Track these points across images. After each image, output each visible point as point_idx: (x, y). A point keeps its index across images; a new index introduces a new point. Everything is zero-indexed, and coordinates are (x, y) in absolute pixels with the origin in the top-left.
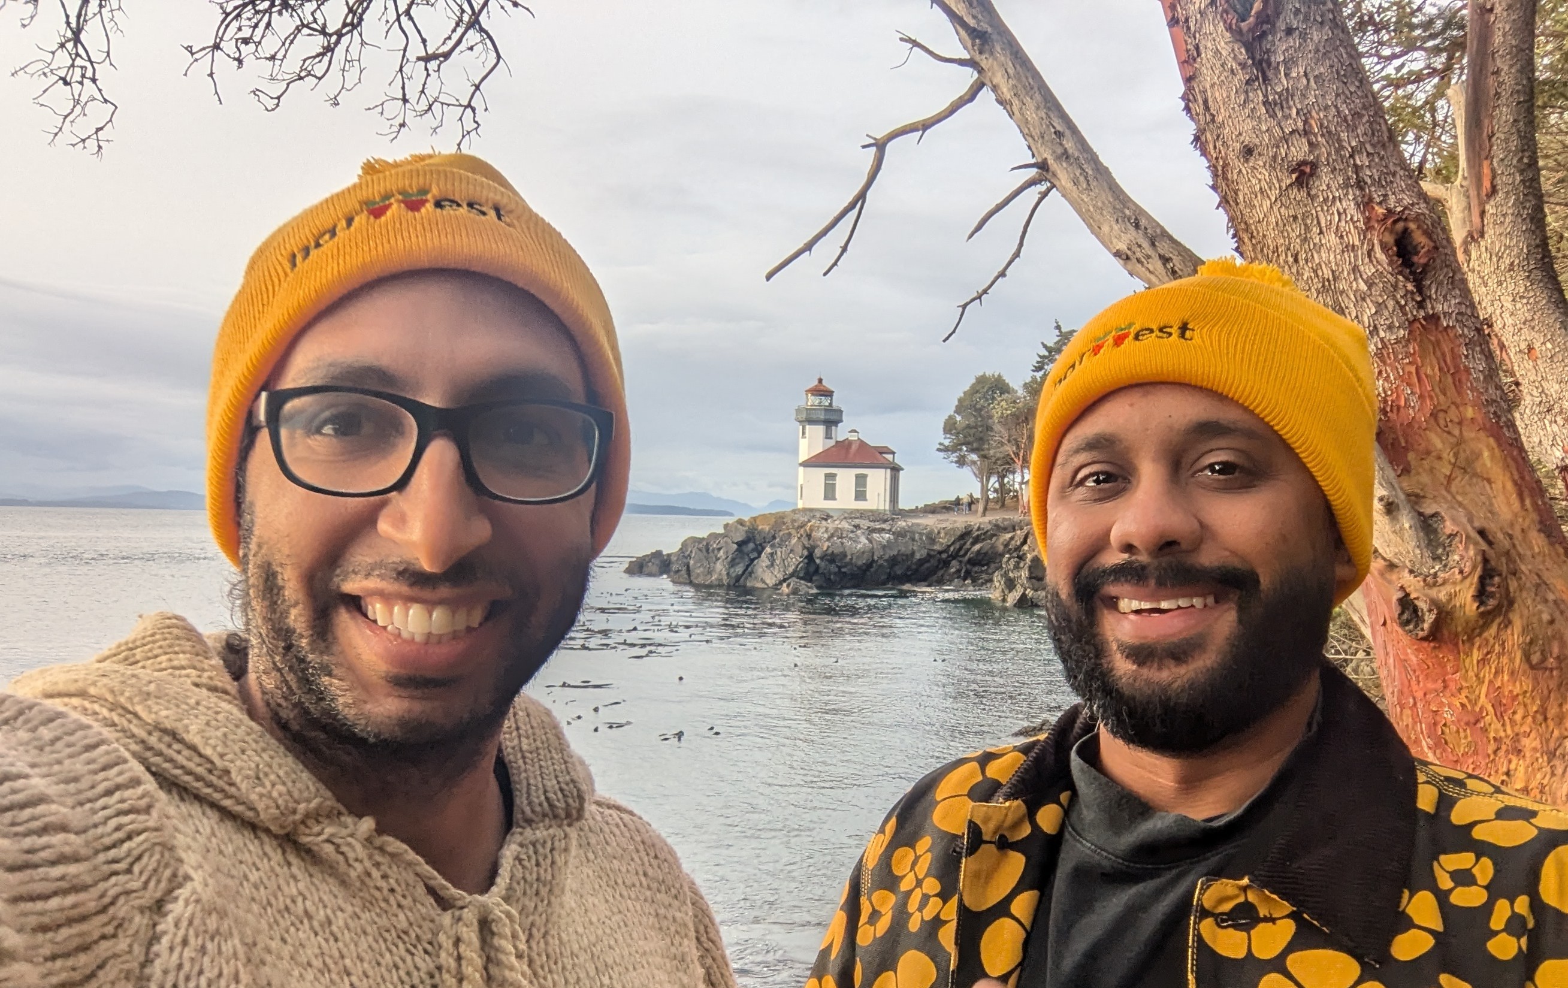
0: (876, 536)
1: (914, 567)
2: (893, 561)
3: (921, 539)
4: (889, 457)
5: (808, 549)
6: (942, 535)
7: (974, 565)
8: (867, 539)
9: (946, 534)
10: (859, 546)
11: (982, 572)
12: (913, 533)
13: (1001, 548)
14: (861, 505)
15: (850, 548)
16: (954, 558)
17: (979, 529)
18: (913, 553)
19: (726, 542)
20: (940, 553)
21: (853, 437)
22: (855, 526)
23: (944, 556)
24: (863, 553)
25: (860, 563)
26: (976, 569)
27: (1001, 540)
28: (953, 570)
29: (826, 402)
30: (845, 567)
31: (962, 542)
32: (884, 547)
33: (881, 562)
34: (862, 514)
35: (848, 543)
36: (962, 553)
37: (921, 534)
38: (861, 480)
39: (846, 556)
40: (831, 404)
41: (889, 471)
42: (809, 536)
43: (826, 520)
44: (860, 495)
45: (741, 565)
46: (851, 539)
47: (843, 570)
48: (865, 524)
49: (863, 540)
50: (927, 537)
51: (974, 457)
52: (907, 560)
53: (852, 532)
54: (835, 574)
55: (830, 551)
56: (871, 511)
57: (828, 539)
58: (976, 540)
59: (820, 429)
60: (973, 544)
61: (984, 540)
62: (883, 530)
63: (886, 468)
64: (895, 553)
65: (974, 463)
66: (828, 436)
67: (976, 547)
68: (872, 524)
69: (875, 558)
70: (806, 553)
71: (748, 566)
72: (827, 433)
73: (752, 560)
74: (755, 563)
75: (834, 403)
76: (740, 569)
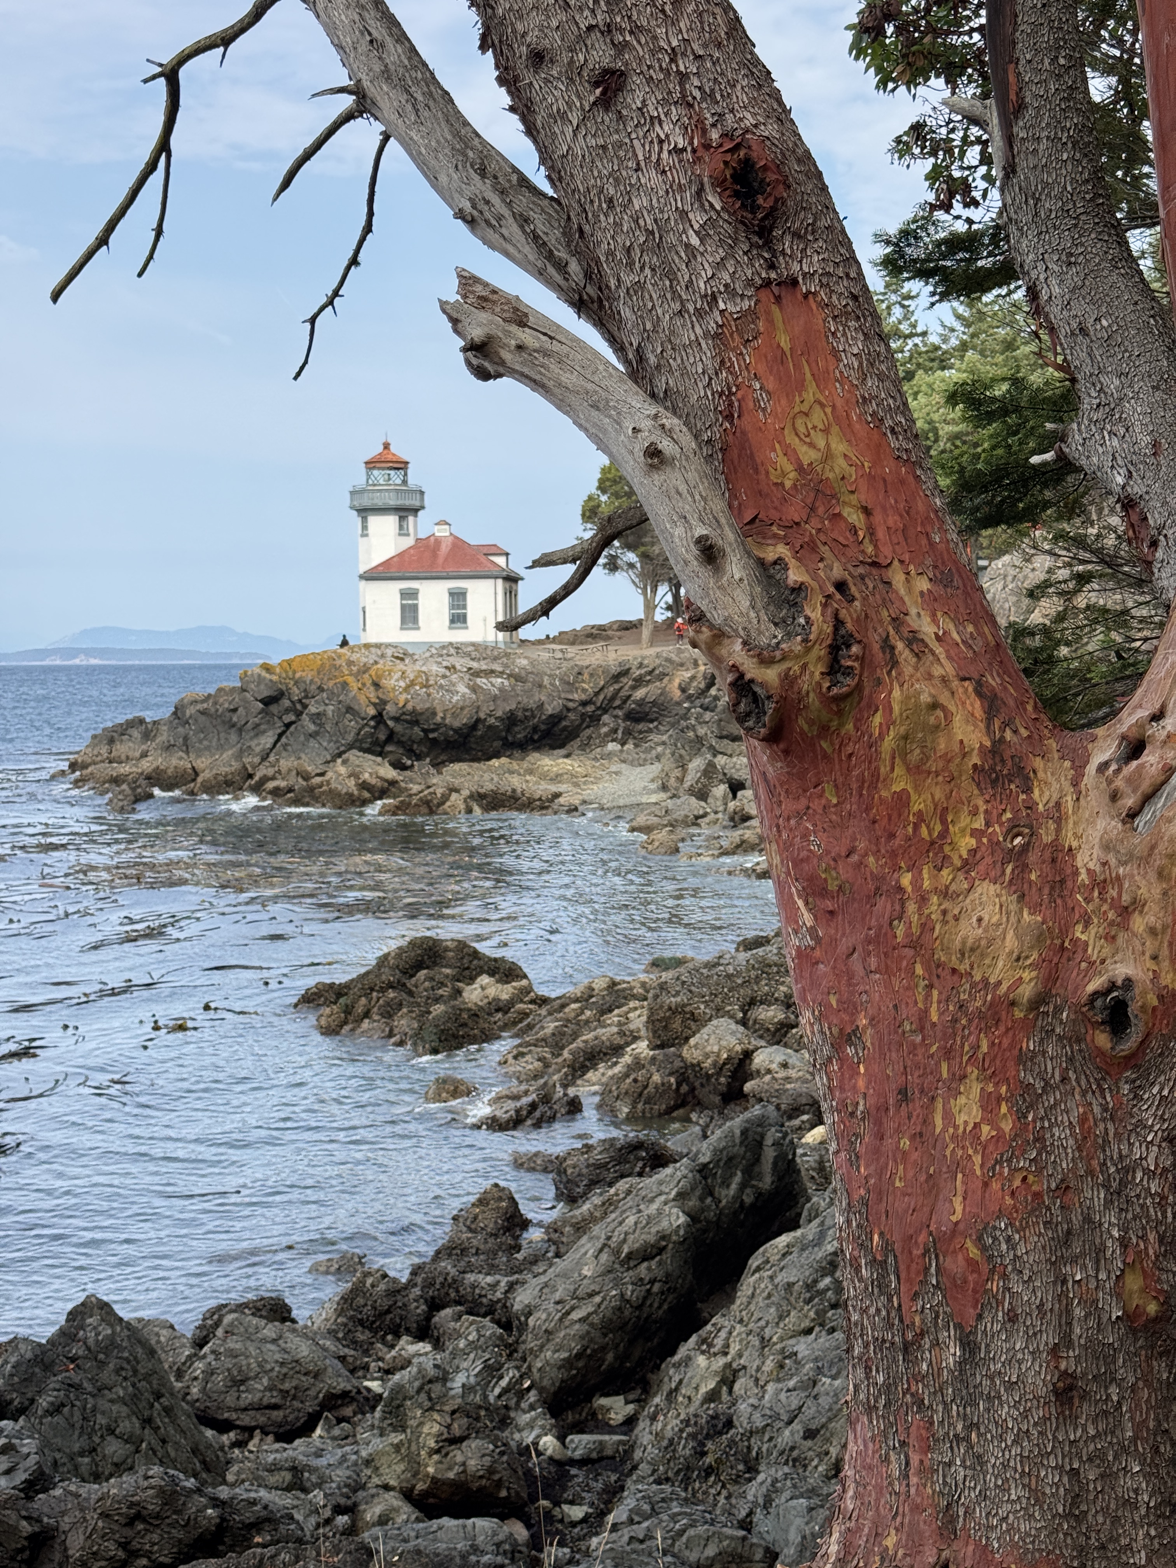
0: (481, 681)
1: (543, 727)
2: (511, 720)
3: (552, 684)
4: (501, 561)
5: (375, 705)
6: (586, 676)
7: (638, 720)
8: (468, 686)
9: (591, 675)
10: (455, 698)
11: (650, 731)
12: (540, 674)
13: (677, 694)
14: (459, 636)
15: (442, 702)
16: (605, 711)
17: (641, 665)
18: (541, 706)
19: (245, 700)
20: (584, 704)
21: (442, 532)
22: (448, 668)
23: (590, 708)
24: (462, 709)
25: (457, 724)
26: (641, 726)
28: (605, 730)
29: (396, 477)
30: (433, 731)
31: (617, 686)
32: (495, 698)
33: (492, 721)
34: (458, 648)
35: (437, 695)
36: (617, 703)
37: (552, 677)
38: (458, 598)
39: (434, 714)
40: (405, 482)
41: (500, 582)
42: (377, 685)
43: (402, 659)
44: (458, 619)
45: (270, 733)
46: (441, 687)
47: (431, 736)
48: (460, 663)
49: (462, 689)
50: (561, 680)
51: (631, 557)
52: (534, 717)
53: (444, 677)
54: (420, 742)
55: (409, 707)
56: (473, 644)
57: (406, 689)
58: (639, 682)
59: (390, 522)
60: (634, 688)
61: (650, 682)
62: (492, 671)
63: (496, 578)
64: (514, 706)
65: (631, 566)
66: (402, 531)
67: (639, 694)
68: (475, 665)
69: (482, 716)
70: (372, 711)
71: (280, 736)
72: (401, 527)
73: (288, 726)
74: (292, 728)
75: (411, 481)
76: (267, 740)
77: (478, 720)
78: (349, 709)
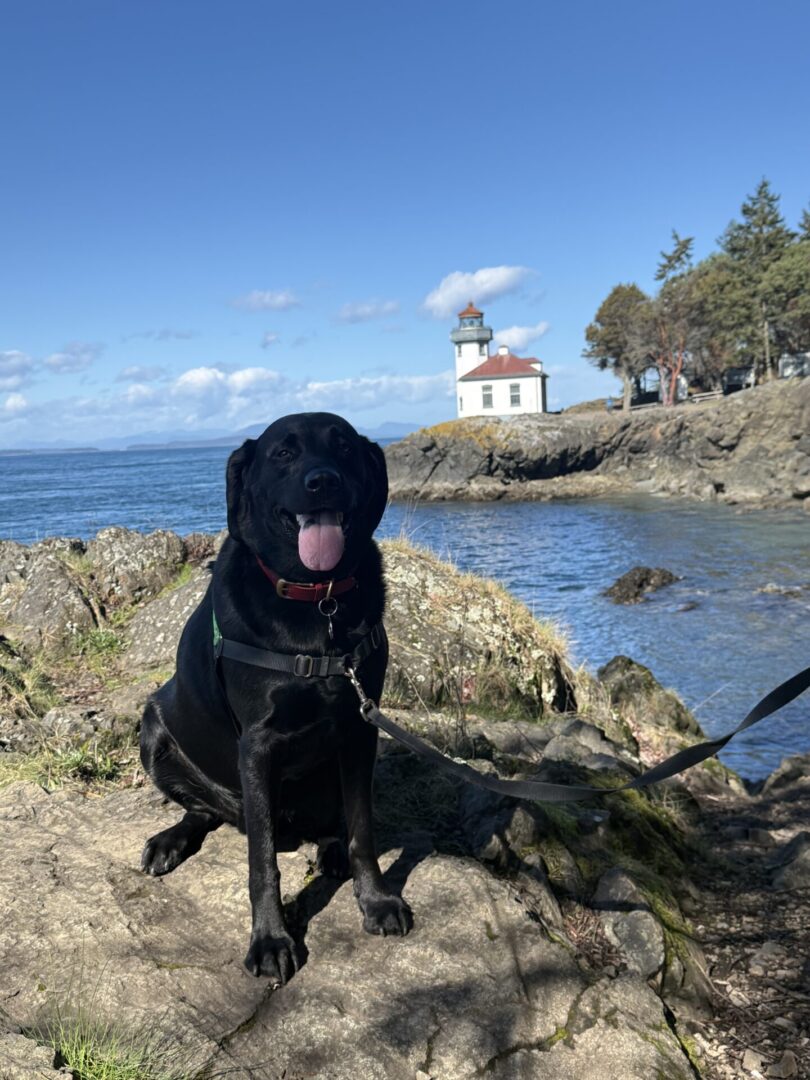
0: (547, 434)
1: (582, 458)
2: (564, 455)
3: (586, 433)
4: (538, 367)
5: (489, 449)
6: (605, 428)
7: (635, 452)
8: (540, 437)
9: (608, 428)
10: (534, 443)
11: (643, 458)
12: (579, 428)
13: (659, 436)
14: (521, 410)
15: (526, 446)
16: (617, 448)
17: (637, 421)
18: (580, 447)
19: (413, 449)
20: (604, 444)
21: (504, 352)
22: (527, 427)
23: (608, 447)
24: (537, 449)
25: (535, 458)
26: (638, 456)
27: (658, 429)
28: (617, 459)
29: (477, 322)
30: (522, 462)
31: (623, 434)
32: (555, 443)
33: (554, 456)
35: (523, 442)
36: (624, 442)
37: (586, 429)
38: (515, 389)
39: (522, 453)
40: (482, 325)
41: (538, 378)
42: (489, 438)
43: (498, 424)
44: (515, 400)
45: (428, 467)
46: (525, 437)
47: (520, 466)
48: (534, 424)
49: (536, 438)
50: (592, 431)
52: (575, 453)
53: (525, 432)
54: (514, 469)
55: (508, 449)
57: (506, 439)
58: (637, 430)
59: (474, 348)
60: (634, 434)
61: (642, 430)
62: (552, 428)
63: (536, 376)
64: (566, 447)
66: (481, 353)
67: (637, 437)
68: (541, 424)
69: (548, 452)
70: (487, 453)
71: (434, 468)
72: (481, 351)
73: (437, 463)
74: (440, 465)
75: (485, 324)
76: (427, 471)
77: (546, 456)
78: (474, 452)
